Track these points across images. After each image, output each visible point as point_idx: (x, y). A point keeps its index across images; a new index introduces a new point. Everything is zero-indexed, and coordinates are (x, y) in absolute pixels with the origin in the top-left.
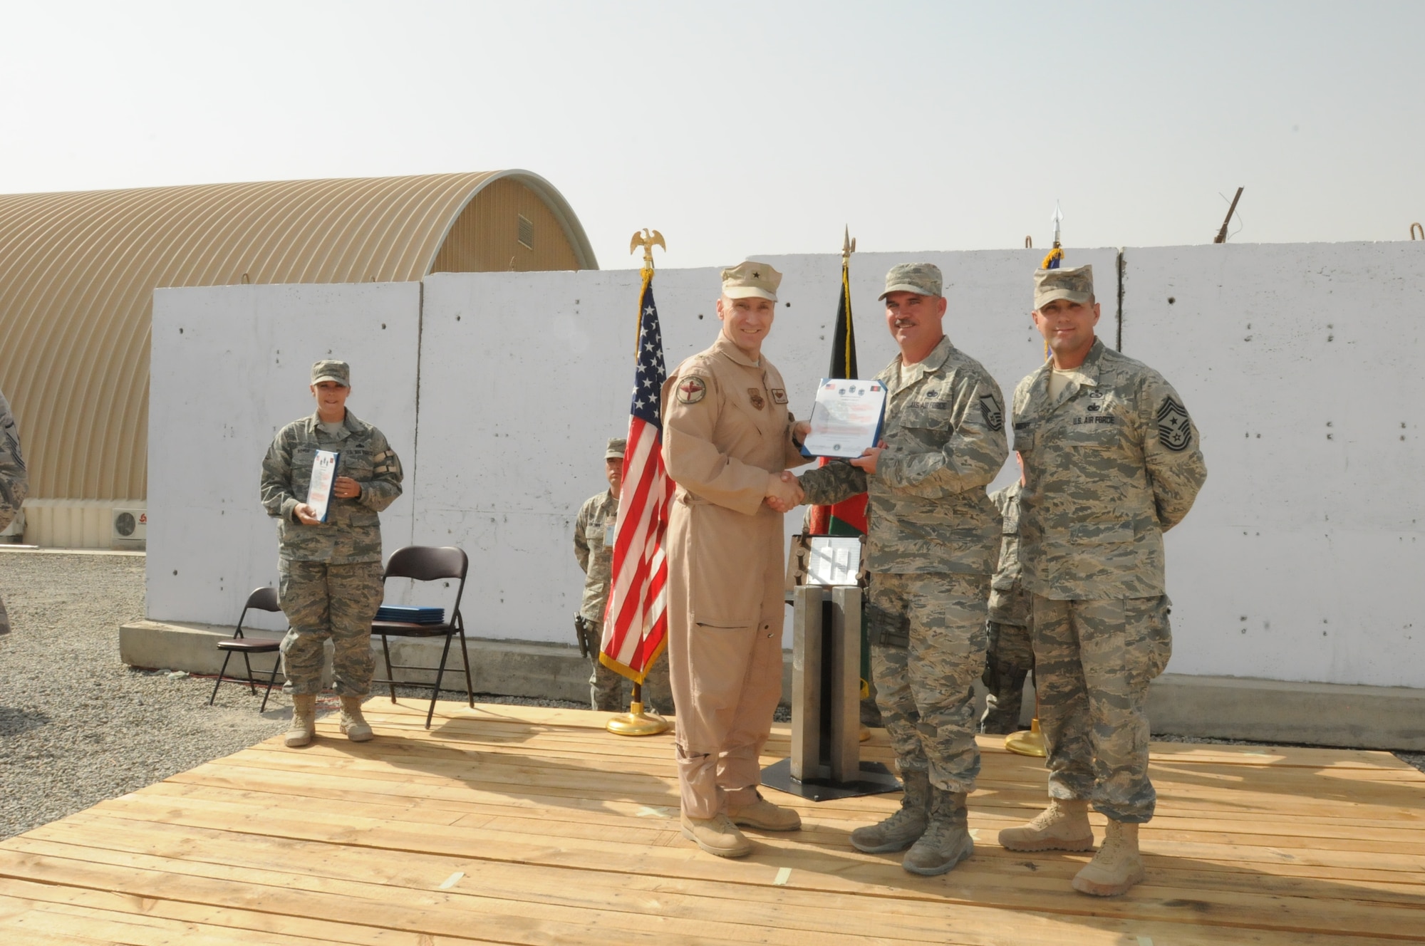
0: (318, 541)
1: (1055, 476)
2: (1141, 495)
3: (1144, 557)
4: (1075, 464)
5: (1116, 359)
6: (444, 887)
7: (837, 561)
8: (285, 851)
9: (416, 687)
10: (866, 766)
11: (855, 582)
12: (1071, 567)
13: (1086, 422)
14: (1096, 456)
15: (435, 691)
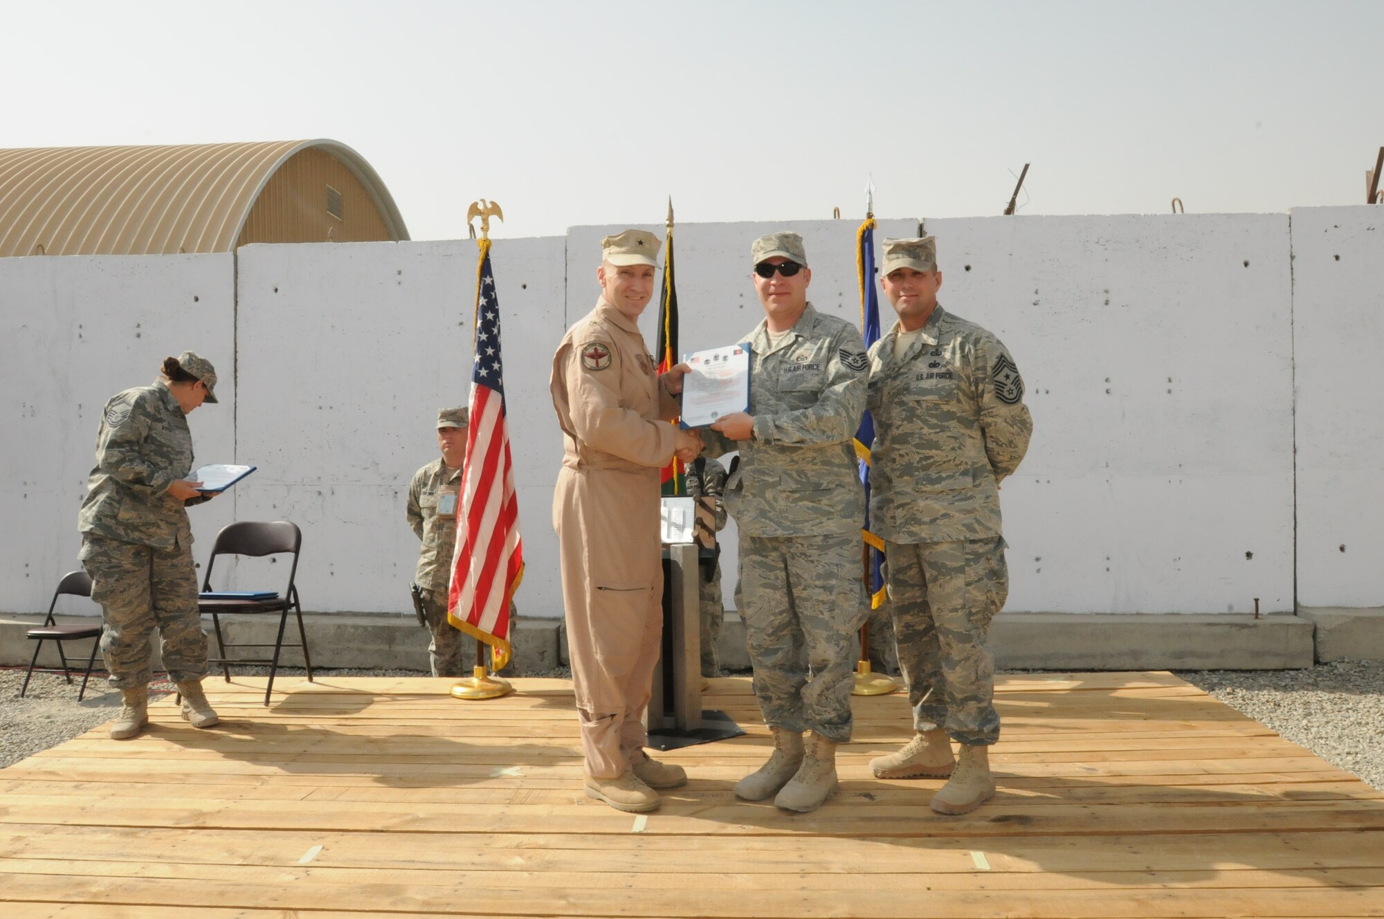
1: (901, 429)
2: (975, 445)
3: (982, 501)
4: (919, 418)
5: (954, 321)
6: (302, 862)
8: (130, 840)
9: (246, 665)
10: (708, 715)
12: (916, 512)
13: (927, 378)
14: (937, 409)
15: (273, 668)
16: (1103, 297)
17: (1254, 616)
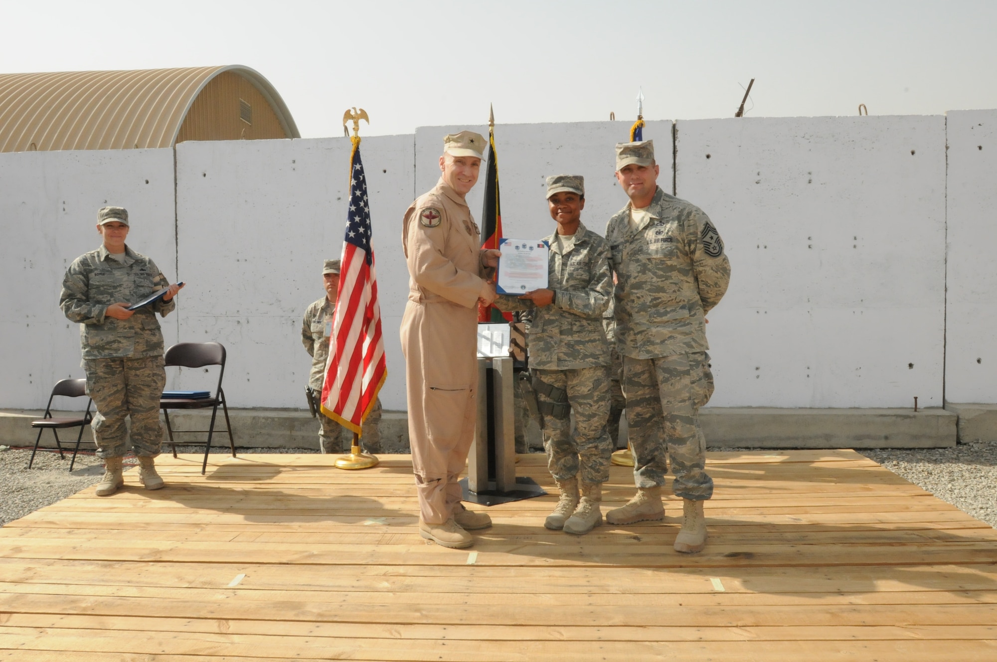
0: (120, 342)
1: (637, 279)
2: (692, 287)
3: (696, 326)
4: (650, 270)
5: (671, 200)
6: (231, 585)
7: (494, 340)
8: (108, 570)
10: (520, 481)
11: (507, 354)
12: (650, 337)
13: (655, 242)
14: (663, 264)
15: (207, 447)
16: (807, 178)
17: (914, 410)
